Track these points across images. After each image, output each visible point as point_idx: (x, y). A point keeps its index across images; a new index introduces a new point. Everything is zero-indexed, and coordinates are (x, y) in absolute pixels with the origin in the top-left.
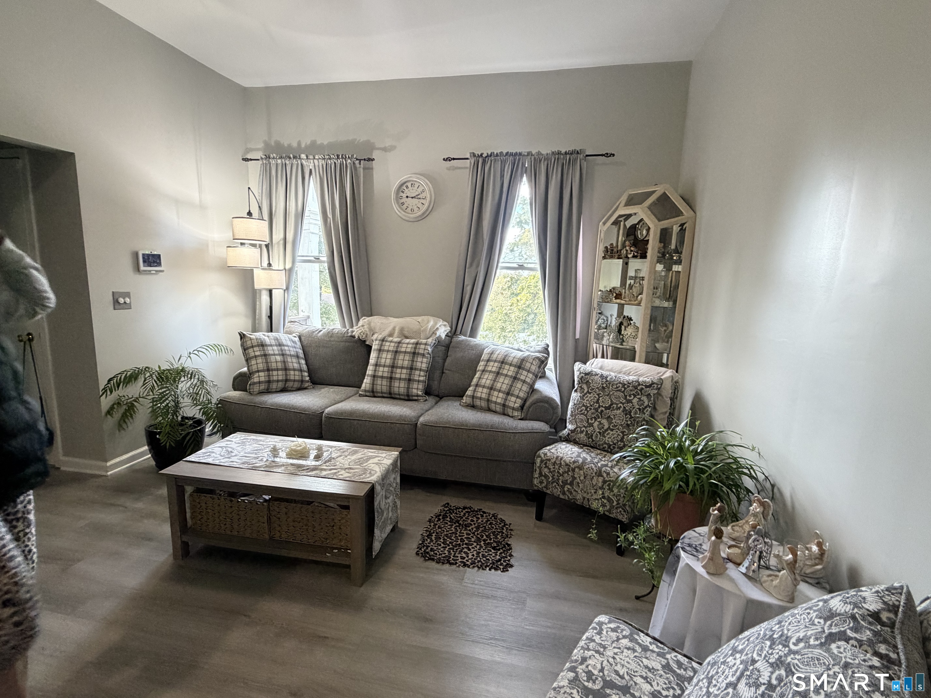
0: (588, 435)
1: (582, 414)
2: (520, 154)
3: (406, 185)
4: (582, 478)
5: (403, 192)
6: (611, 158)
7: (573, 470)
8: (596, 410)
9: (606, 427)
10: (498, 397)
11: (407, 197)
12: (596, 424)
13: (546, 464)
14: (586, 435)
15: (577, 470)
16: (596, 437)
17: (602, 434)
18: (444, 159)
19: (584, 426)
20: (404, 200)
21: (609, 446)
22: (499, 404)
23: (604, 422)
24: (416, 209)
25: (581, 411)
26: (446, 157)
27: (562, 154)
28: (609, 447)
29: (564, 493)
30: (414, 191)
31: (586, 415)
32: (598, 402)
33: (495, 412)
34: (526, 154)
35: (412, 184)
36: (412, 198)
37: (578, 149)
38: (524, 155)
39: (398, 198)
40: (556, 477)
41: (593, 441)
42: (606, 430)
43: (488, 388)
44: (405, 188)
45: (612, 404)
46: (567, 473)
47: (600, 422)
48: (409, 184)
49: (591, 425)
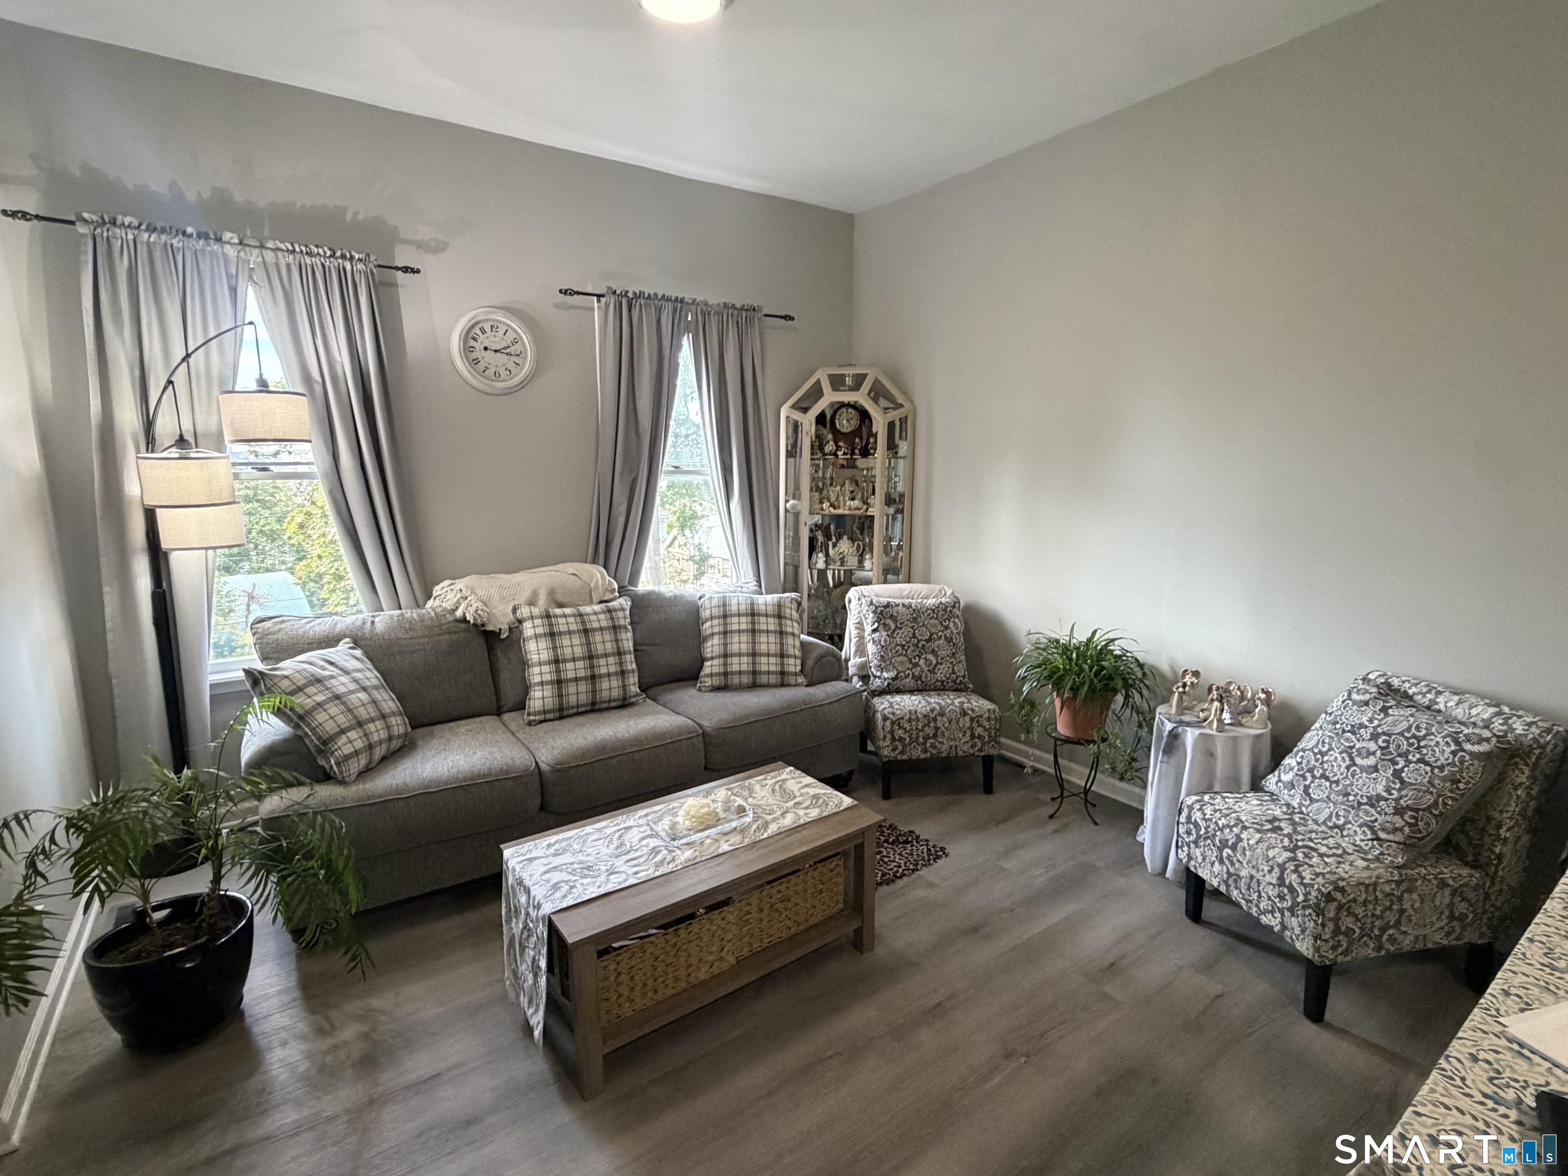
0: (917, 678)
1: (899, 655)
2: (682, 301)
3: (480, 326)
4: (947, 725)
5: (475, 339)
6: (790, 322)
7: (935, 719)
8: (916, 645)
9: (934, 662)
10: (769, 665)
11: (486, 349)
12: (922, 662)
13: (899, 724)
14: (913, 678)
15: (939, 718)
16: (926, 677)
17: (932, 671)
18: (561, 291)
19: (908, 669)
20: (479, 353)
21: (942, 682)
22: (774, 673)
23: (930, 657)
24: (504, 373)
25: (897, 652)
26: (564, 287)
27: (736, 309)
28: (942, 684)
29: (925, 751)
30: (497, 339)
31: (906, 655)
32: (914, 636)
33: (768, 686)
34: (690, 301)
35: (492, 326)
36: (496, 351)
37: (755, 305)
38: (687, 303)
39: (467, 349)
40: (914, 736)
41: (923, 682)
42: (936, 666)
43: (748, 655)
44: (480, 333)
45: (931, 635)
46: (928, 725)
47: (925, 658)
48: (487, 328)
49: (916, 665)
